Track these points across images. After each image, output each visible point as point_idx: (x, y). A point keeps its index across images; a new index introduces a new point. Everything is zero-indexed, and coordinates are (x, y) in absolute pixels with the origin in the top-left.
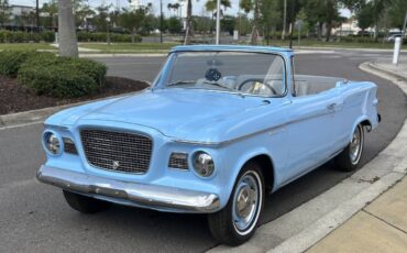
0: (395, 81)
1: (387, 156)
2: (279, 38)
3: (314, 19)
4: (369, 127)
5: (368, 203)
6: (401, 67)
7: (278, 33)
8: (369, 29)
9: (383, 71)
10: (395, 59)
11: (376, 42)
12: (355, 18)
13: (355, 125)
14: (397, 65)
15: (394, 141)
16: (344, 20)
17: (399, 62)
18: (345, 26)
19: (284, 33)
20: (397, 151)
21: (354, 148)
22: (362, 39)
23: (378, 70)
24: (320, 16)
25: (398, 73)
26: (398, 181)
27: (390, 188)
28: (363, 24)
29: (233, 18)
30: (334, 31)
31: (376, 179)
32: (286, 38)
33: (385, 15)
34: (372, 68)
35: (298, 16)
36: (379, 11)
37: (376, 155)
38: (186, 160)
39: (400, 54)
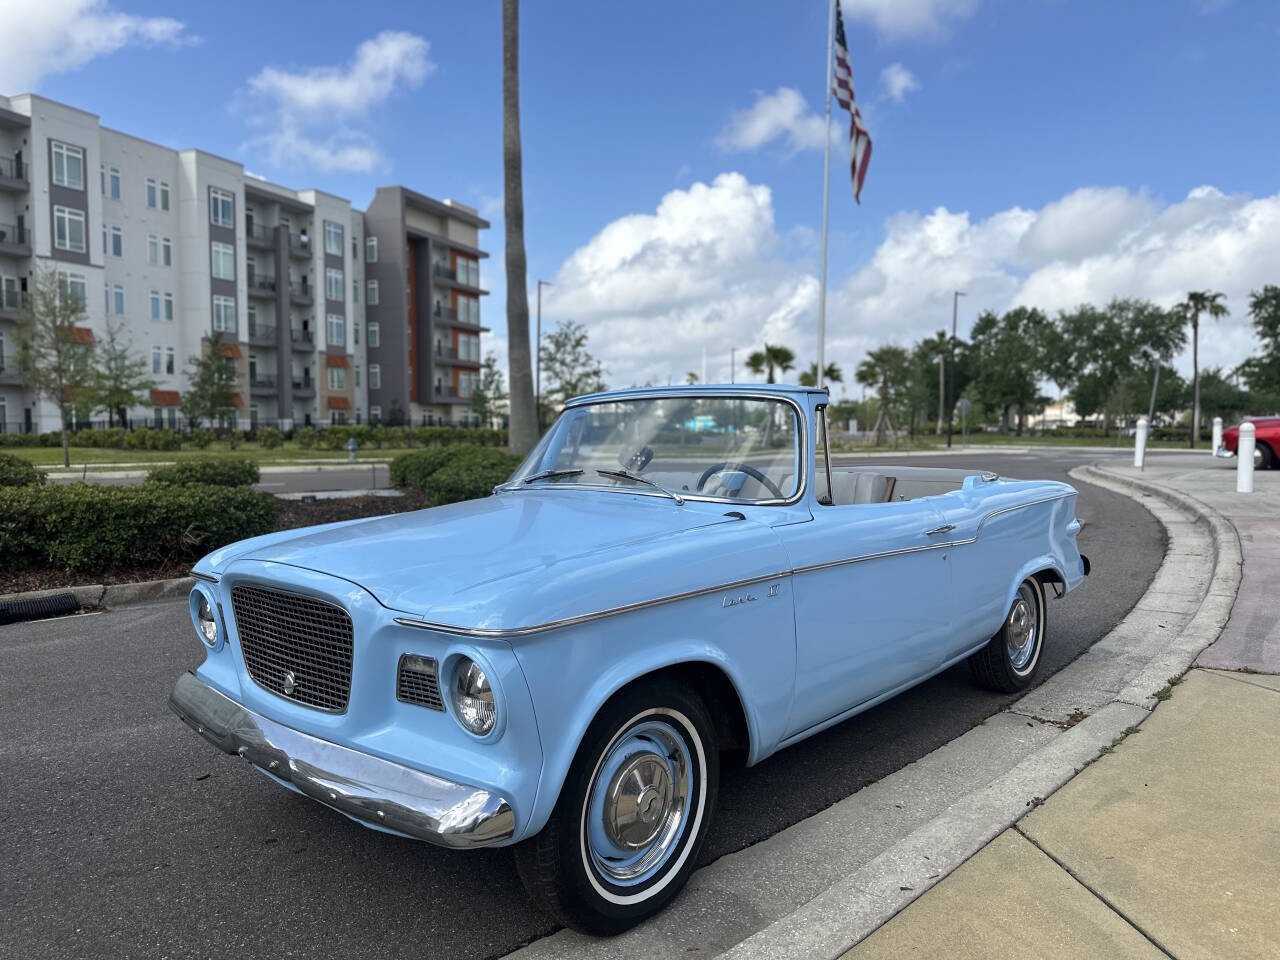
0: (1138, 497)
1: (1109, 655)
2: (933, 431)
3: (994, 401)
4: (1058, 585)
5: (1037, 803)
6: (1148, 472)
7: (931, 425)
8: (1094, 417)
9: (1114, 480)
10: (1138, 460)
11: (1107, 436)
12: (1068, 399)
13: (1019, 579)
14: (1143, 468)
15: (1130, 618)
16: (1047, 402)
17: (1145, 465)
18: (1051, 413)
19: (940, 424)
20: (1137, 641)
21: (1022, 635)
22: (1083, 433)
23: (1105, 477)
24: (1004, 394)
25: (1144, 484)
26: (1131, 731)
27: (1105, 751)
28: (1083, 408)
29: (856, 403)
30: (1031, 420)
31: (1076, 718)
32: (944, 432)
33: (1121, 389)
34: (1094, 474)
35: (964, 394)
36: (1110, 383)
37: (1084, 651)
38: (432, 679)
39: (1146, 454)
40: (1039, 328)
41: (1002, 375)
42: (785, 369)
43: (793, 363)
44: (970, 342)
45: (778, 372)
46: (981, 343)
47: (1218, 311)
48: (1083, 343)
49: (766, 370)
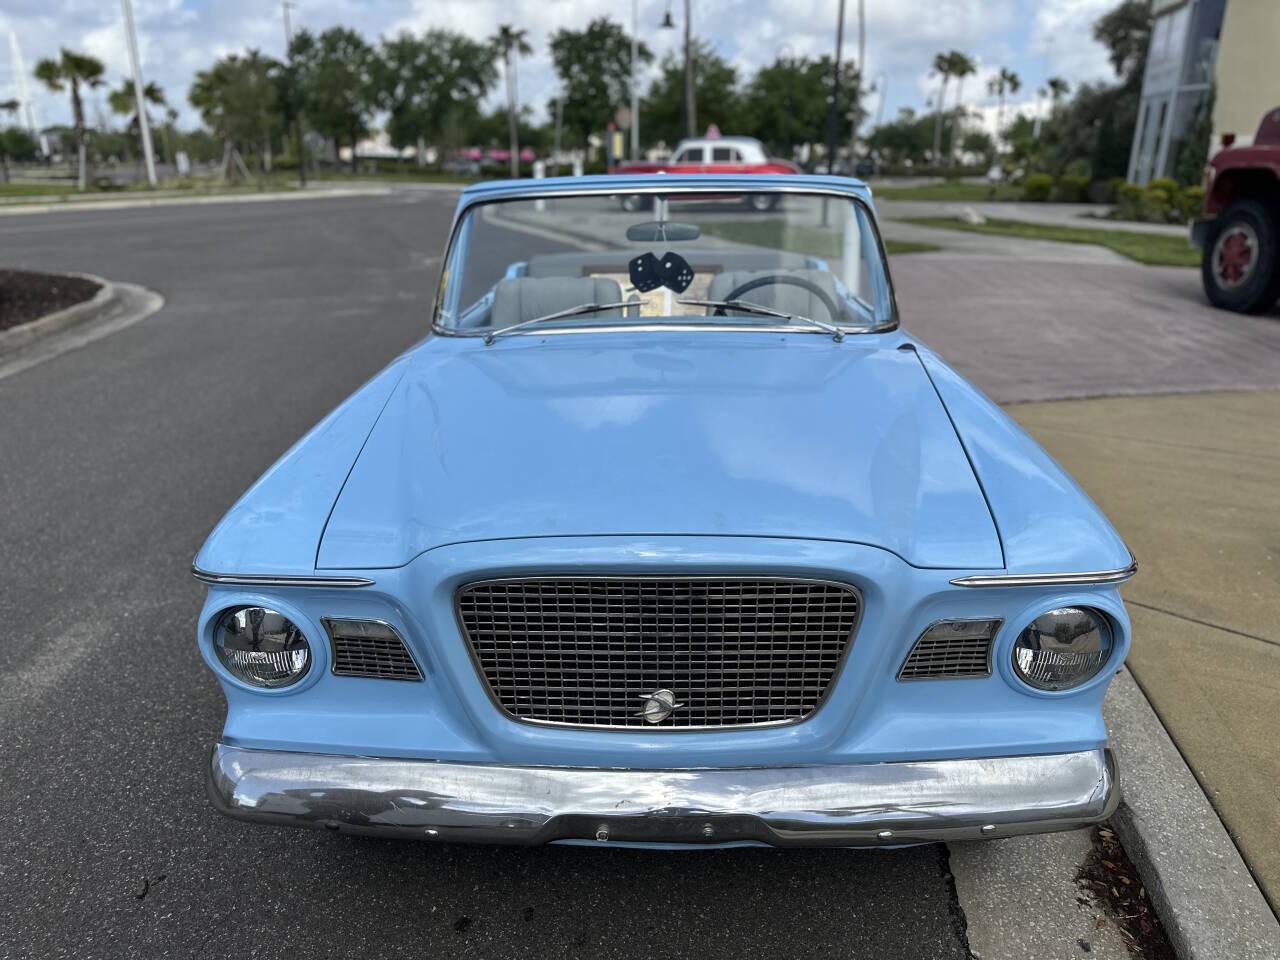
40: (359, 52)
41: (329, 104)
42: (94, 84)
43: (102, 77)
44: (286, 63)
45: (84, 89)
46: (300, 64)
47: (525, 49)
48: (406, 73)
49: (68, 85)
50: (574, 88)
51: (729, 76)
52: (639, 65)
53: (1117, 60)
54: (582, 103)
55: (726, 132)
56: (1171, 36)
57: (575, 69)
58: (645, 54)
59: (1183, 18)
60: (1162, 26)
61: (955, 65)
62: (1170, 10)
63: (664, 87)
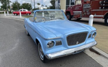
50: (3, 5)
51: (19, 4)
52: (10, 3)
53: (52, 4)
54: (4, 6)
55: (24, 9)
56: (56, 3)
57: (3, 3)
58: (11, 2)
59: (57, 1)
60: (56, 2)
61: (39, 4)
62: (56, 1)
63: (13, 5)
